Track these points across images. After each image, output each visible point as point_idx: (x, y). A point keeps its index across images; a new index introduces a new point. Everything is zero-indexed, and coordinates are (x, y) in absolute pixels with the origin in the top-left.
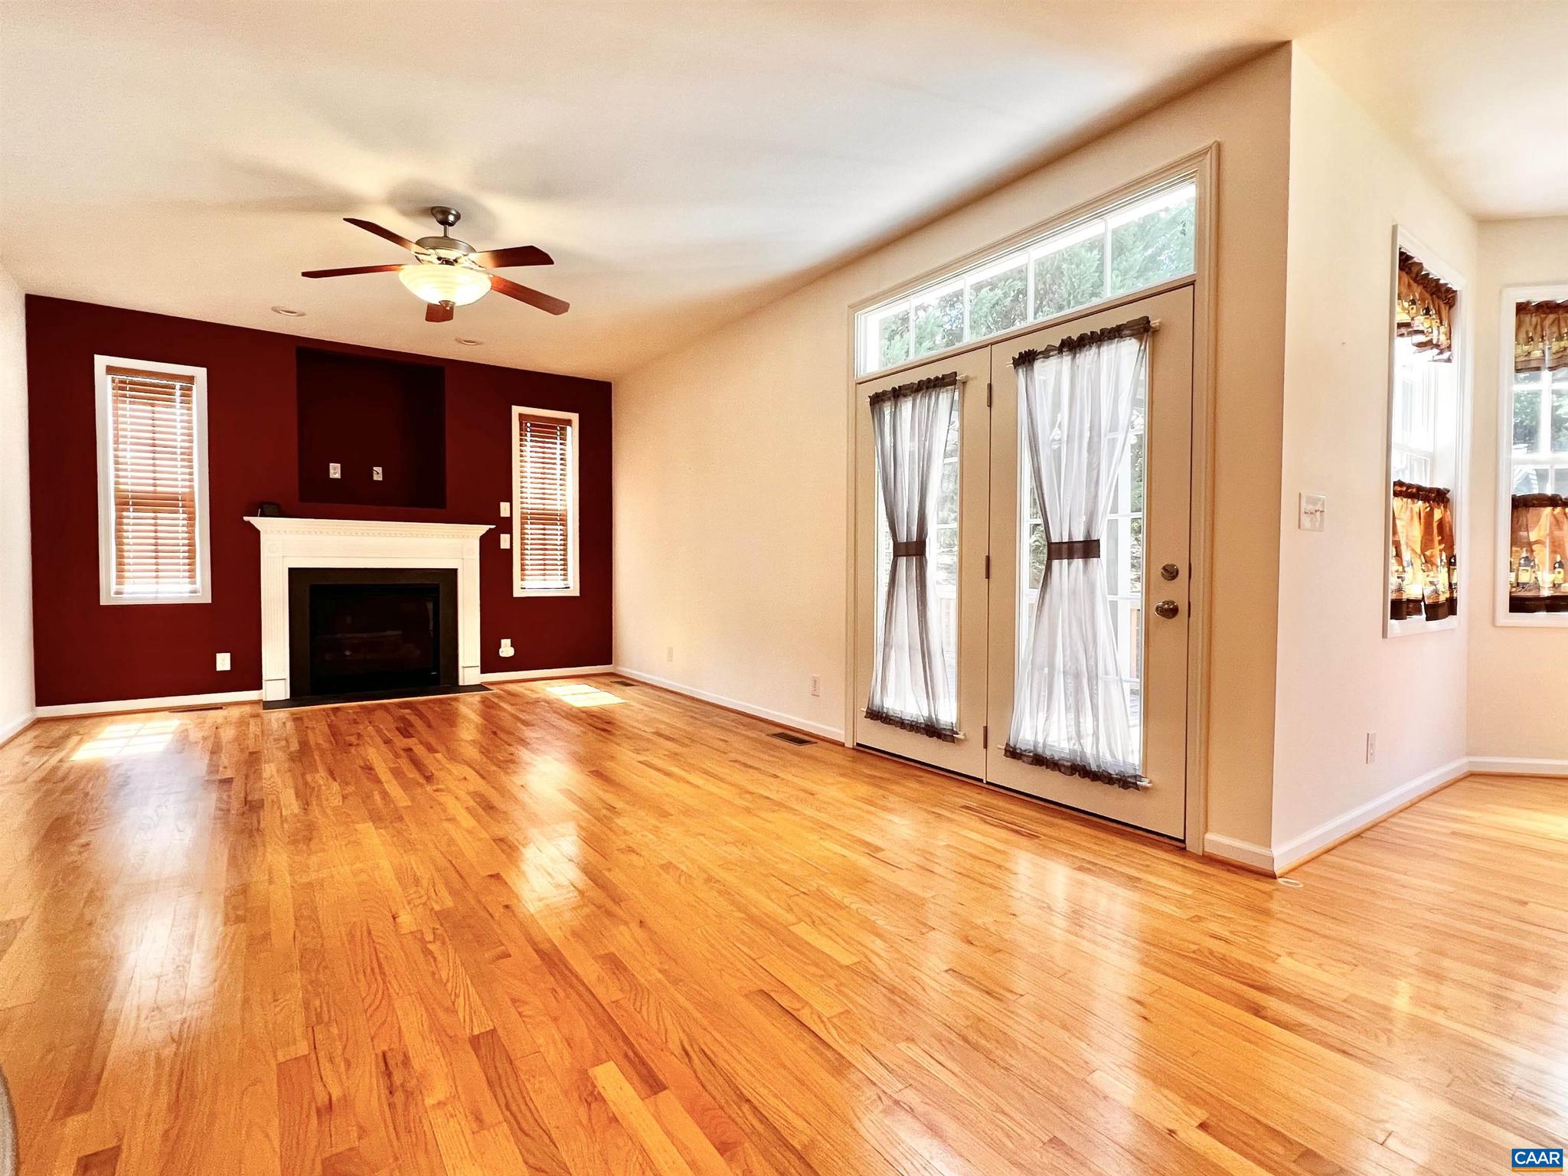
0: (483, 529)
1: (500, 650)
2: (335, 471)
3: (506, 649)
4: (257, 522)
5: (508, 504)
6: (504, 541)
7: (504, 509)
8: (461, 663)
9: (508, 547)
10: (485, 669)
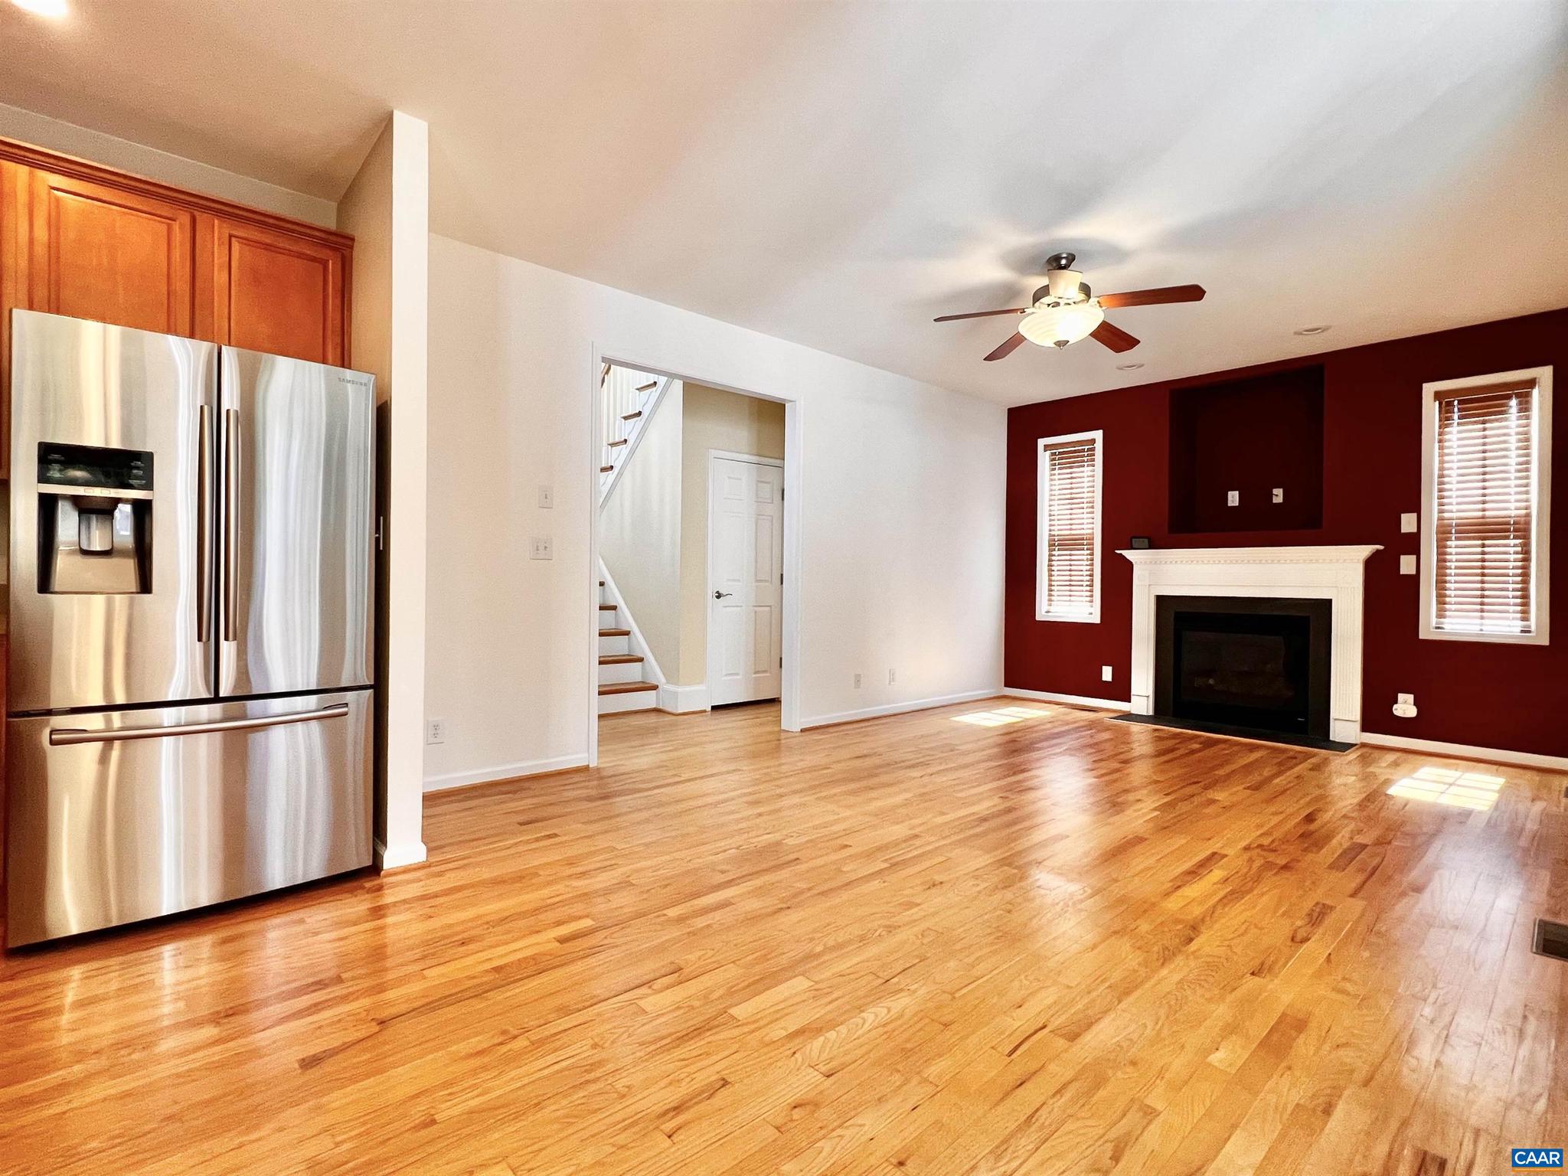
0: (1365, 551)
1: (1395, 706)
2: (1233, 498)
3: (1405, 707)
4: (1129, 554)
5: (1415, 515)
6: (1407, 565)
7: (1408, 523)
8: (1334, 713)
9: (1414, 572)
10: (1366, 727)
